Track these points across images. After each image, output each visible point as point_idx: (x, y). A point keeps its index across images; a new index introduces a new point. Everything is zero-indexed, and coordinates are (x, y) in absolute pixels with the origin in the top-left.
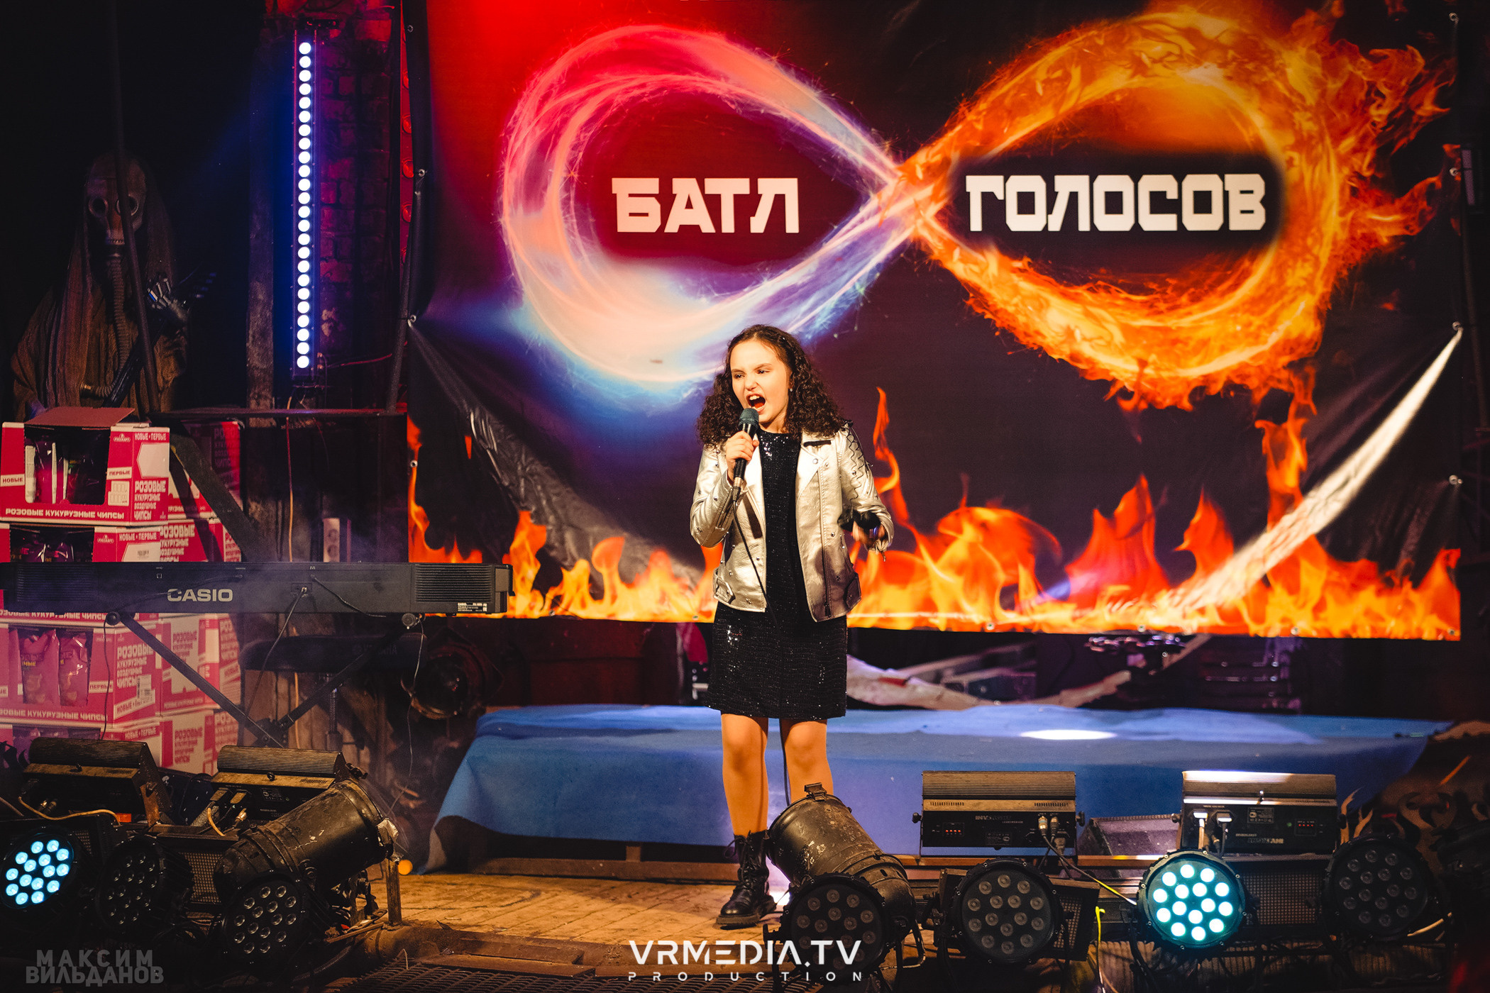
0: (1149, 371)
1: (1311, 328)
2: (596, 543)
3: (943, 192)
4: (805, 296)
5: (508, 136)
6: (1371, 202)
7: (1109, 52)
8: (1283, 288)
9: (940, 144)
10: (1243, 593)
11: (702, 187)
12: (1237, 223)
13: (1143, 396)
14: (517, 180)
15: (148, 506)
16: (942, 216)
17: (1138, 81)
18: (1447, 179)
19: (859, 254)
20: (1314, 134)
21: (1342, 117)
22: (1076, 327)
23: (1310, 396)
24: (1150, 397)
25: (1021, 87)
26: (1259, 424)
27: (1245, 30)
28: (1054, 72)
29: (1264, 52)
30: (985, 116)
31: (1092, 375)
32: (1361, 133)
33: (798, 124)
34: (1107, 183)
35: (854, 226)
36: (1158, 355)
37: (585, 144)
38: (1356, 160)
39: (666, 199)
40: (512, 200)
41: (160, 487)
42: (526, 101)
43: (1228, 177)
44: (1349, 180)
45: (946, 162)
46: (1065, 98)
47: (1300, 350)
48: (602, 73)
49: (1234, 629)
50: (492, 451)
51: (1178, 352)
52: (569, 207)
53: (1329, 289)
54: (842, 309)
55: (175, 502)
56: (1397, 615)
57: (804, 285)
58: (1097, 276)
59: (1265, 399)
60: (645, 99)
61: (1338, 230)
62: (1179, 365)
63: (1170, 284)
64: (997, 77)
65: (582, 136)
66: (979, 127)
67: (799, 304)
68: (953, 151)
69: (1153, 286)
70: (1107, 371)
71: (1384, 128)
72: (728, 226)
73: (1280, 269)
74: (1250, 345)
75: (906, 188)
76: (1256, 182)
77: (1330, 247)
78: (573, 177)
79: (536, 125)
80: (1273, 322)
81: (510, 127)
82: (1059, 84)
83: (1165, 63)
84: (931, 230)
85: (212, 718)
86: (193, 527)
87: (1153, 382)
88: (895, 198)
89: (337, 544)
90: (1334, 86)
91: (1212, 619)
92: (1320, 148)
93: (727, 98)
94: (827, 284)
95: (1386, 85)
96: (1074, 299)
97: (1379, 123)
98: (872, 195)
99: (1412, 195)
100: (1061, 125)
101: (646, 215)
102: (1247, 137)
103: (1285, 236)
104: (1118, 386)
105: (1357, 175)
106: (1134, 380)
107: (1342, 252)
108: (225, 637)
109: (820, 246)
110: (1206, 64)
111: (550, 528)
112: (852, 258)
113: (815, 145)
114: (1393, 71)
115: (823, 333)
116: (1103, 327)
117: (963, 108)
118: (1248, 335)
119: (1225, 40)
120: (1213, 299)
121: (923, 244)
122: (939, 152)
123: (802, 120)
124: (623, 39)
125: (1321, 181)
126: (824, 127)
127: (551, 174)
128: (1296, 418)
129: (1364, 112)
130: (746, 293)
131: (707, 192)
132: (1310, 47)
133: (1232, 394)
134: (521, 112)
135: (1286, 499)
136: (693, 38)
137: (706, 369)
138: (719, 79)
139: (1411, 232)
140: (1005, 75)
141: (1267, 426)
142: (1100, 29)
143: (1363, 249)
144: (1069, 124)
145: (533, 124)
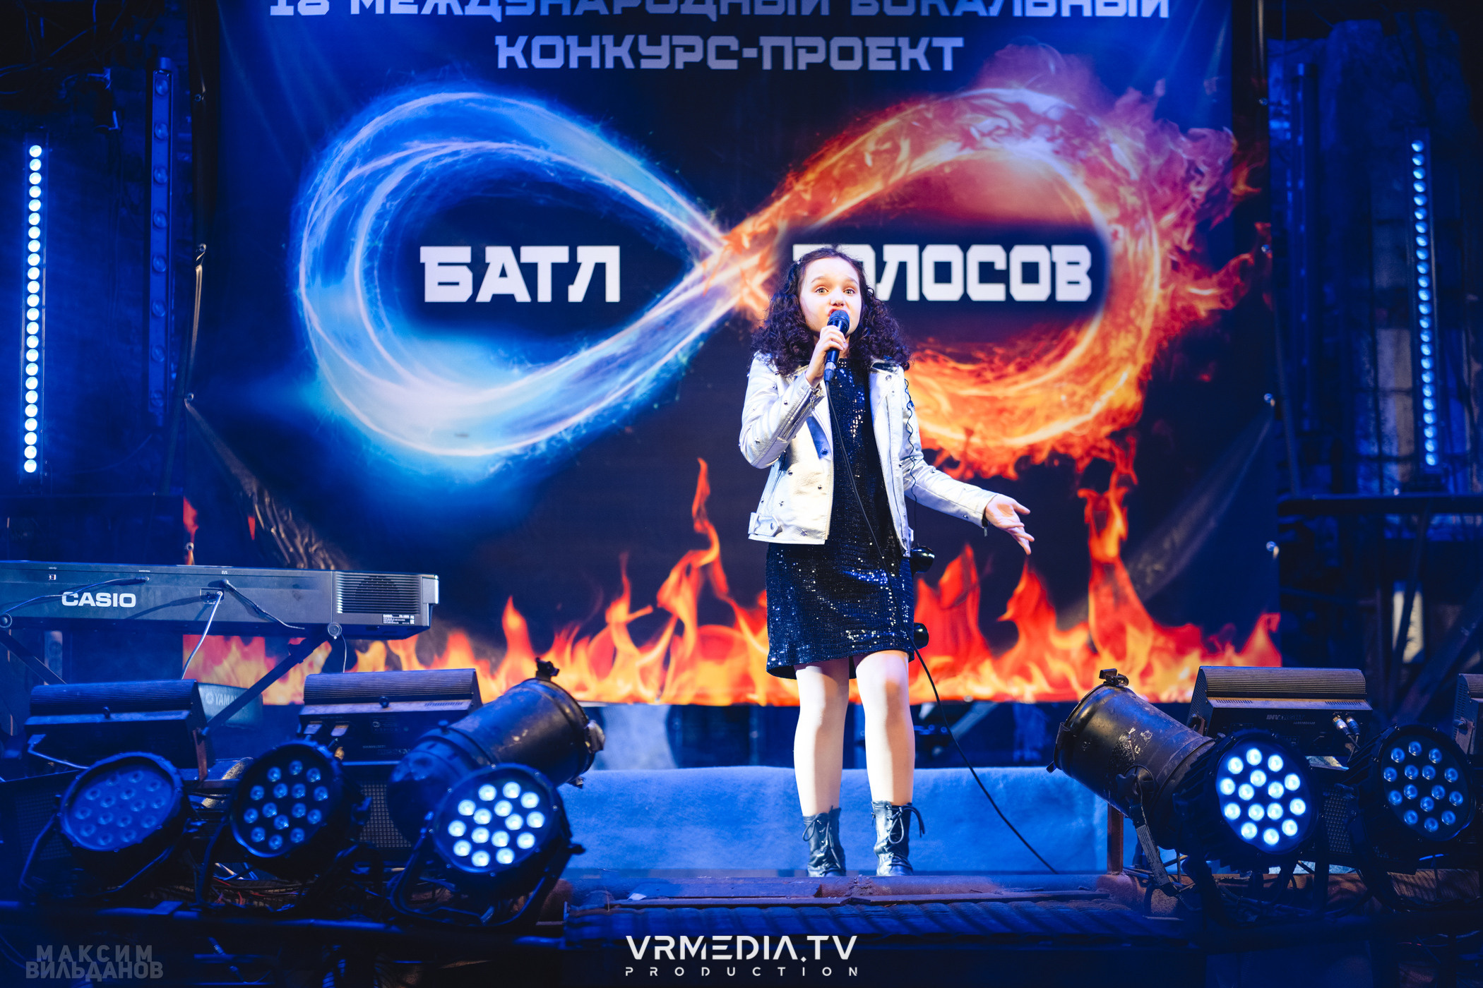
0: (975, 440)
1: (1132, 399)
3: (770, 261)
4: (624, 366)
5: (307, 205)
6: (1191, 275)
7: (938, 125)
8: (1106, 358)
9: (767, 214)
11: (517, 255)
12: (1064, 294)
13: (970, 465)
14: (318, 248)
16: (768, 284)
17: (967, 154)
18: (1259, 256)
19: (683, 323)
20: (1138, 208)
21: (1165, 193)
23: (1130, 466)
24: (976, 466)
25: (849, 158)
26: (1082, 493)
27: (1072, 107)
28: (884, 143)
29: (1088, 128)
30: (813, 186)
32: (1182, 208)
33: (621, 192)
34: (937, 253)
35: (678, 295)
36: (986, 424)
37: (392, 212)
38: (1177, 235)
39: (478, 268)
40: (309, 271)
42: (326, 170)
43: (1055, 248)
44: (1170, 254)
45: (773, 231)
46: (894, 169)
47: (1123, 420)
48: (412, 141)
49: (1063, 696)
51: (1004, 421)
52: (373, 277)
53: (1150, 360)
54: (663, 378)
57: (623, 355)
58: (924, 345)
59: (1089, 468)
60: (458, 167)
61: (1160, 302)
62: (1005, 434)
63: (997, 354)
64: (826, 148)
65: (388, 205)
66: (807, 197)
67: (618, 373)
68: (780, 220)
69: (981, 355)
70: (933, 441)
71: (1202, 205)
72: (545, 295)
73: (1104, 339)
74: (1074, 414)
75: (732, 257)
76: (1082, 254)
77: (1151, 319)
78: (377, 246)
79: (338, 194)
80: (1096, 391)
81: (310, 195)
82: (888, 156)
83: (994, 137)
84: (758, 299)
87: (980, 452)
88: (721, 267)
90: (1156, 162)
91: (1042, 686)
92: (1143, 222)
93: (547, 167)
94: (647, 354)
95: (1205, 163)
97: (1197, 199)
98: (696, 264)
99: (1227, 271)
100: (890, 196)
101: (457, 284)
102: (1075, 213)
103: (1109, 306)
104: (945, 455)
105: (1178, 249)
106: (961, 448)
107: (1163, 324)
109: (642, 316)
110: (1035, 138)
112: (675, 327)
113: (639, 214)
114: (1211, 150)
115: (642, 403)
116: (931, 396)
117: (790, 178)
118: (1072, 405)
119: (1054, 115)
120: (1038, 368)
121: (748, 313)
122: (766, 221)
123: (625, 188)
124: (436, 107)
125: (1144, 254)
126: (648, 196)
127: (353, 244)
128: (1118, 486)
129: (1185, 188)
130: (561, 363)
131: (524, 259)
132: (1135, 125)
133: (1056, 463)
134: (321, 181)
135: (1107, 568)
136: (511, 105)
137: (516, 442)
138: (538, 147)
139: (1227, 306)
140: (834, 147)
141: (1089, 495)
142: (928, 103)
143: (1183, 322)
144: (898, 195)
145: (334, 193)
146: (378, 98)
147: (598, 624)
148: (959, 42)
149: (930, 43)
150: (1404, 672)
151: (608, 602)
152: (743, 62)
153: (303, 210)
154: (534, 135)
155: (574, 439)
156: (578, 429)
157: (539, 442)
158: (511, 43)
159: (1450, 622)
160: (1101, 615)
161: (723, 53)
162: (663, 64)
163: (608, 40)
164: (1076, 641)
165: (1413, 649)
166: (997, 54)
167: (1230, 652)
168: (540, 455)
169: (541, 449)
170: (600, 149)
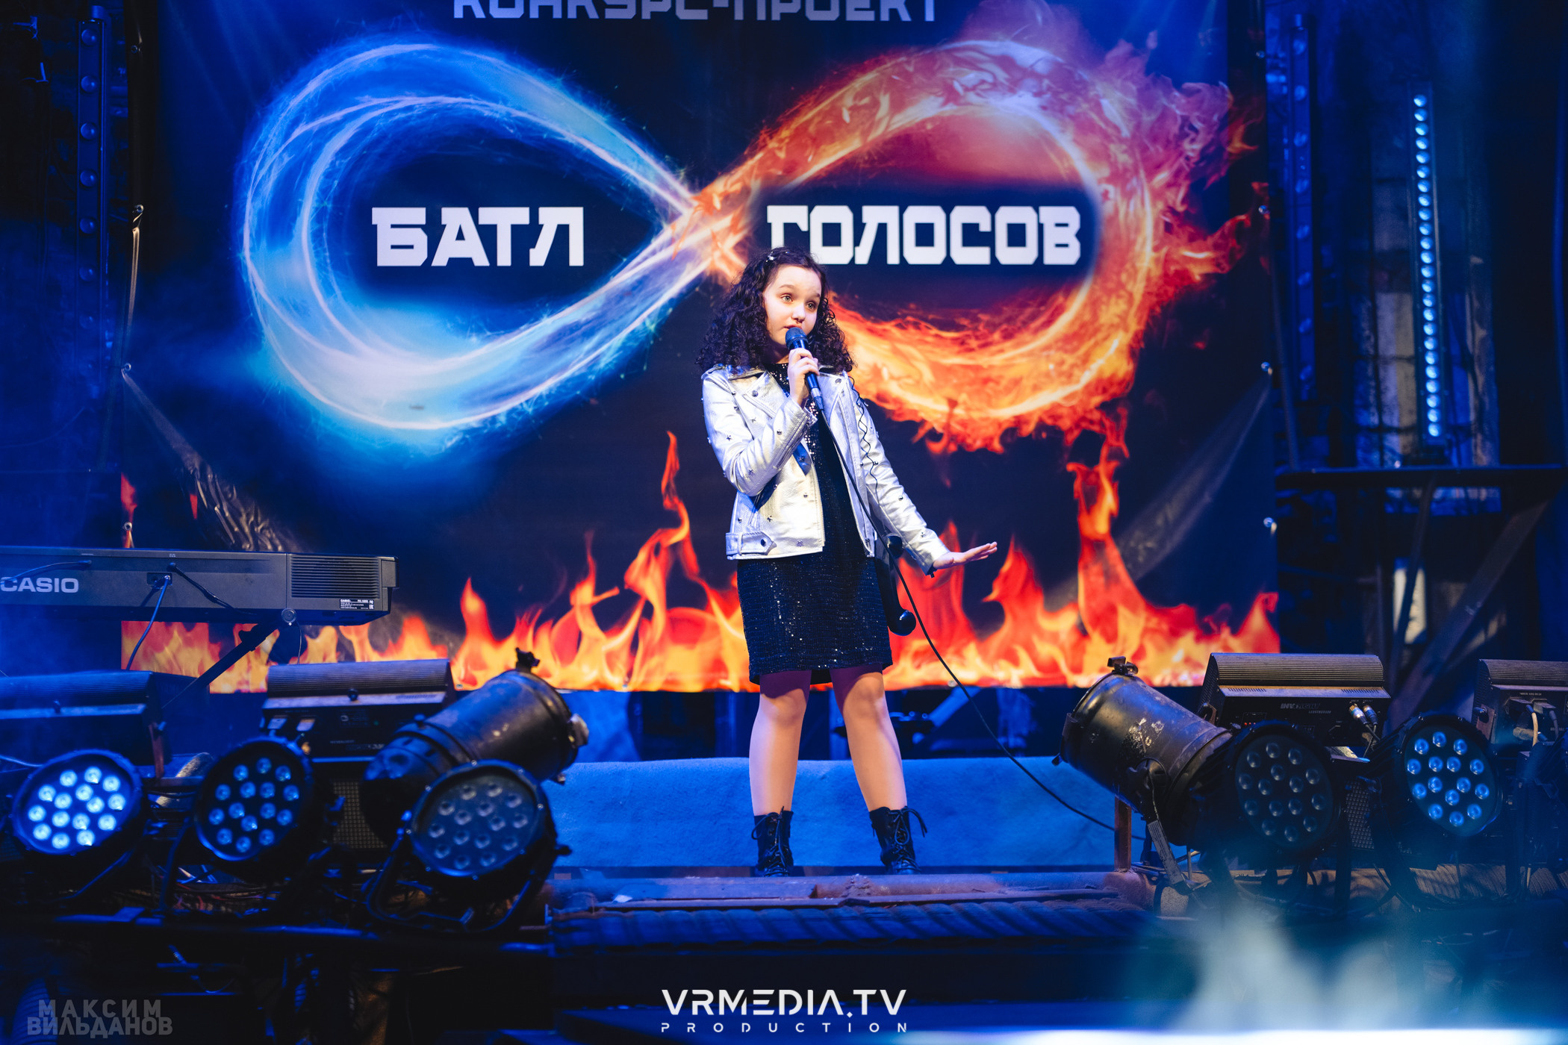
0: (959, 411)
1: (1123, 367)
3: (741, 224)
4: (589, 334)
5: (251, 163)
6: (1184, 238)
7: (919, 79)
8: (1096, 325)
9: (740, 172)
11: (475, 217)
12: (1054, 257)
13: (954, 438)
14: (261, 210)
16: (741, 247)
17: (950, 109)
18: (1256, 218)
19: (651, 288)
20: (1130, 167)
21: (1157, 151)
22: (884, 365)
23: (1121, 438)
24: (960, 438)
25: (826, 114)
26: (1070, 467)
27: (1060, 60)
28: (862, 98)
29: (1077, 82)
30: (788, 144)
31: (900, 415)
32: (1176, 166)
33: (585, 150)
34: (918, 214)
35: (645, 259)
36: (970, 395)
37: (342, 170)
38: (1170, 195)
39: (434, 230)
40: (254, 233)
42: (272, 126)
43: (1043, 209)
44: (1163, 215)
45: (746, 191)
46: (873, 126)
47: (1113, 390)
48: (362, 95)
49: (1050, 680)
51: (989, 391)
52: (321, 240)
53: (1142, 327)
54: (630, 347)
57: (588, 322)
58: (905, 311)
59: (1078, 441)
60: (412, 123)
61: (1152, 266)
62: (990, 405)
63: (982, 321)
64: (801, 104)
65: (337, 163)
66: (782, 155)
67: (582, 342)
68: (753, 180)
69: (965, 322)
70: (915, 412)
71: (1197, 163)
72: (504, 258)
73: (1094, 304)
74: (1063, 384)
75: (703, 218)
76: (1071, 215)
77: (1143, 284)
78: (326, 207)
79: (284, 151)
80: (1086, 360)
81: (254, 153)
82: (867, 112)
83: (978, 91)
84: (730, 263)
87: (964, 424)
88: (690, 230)
90: (1148, 118)
91: (1028, 671)
92: (1134, 181)
93: (506, 123)
94: (613, 321)
95: (1199, 119)
96: (882, 335)
97: (1192, 158)
98: (665, 226)
99: (1223, 233)
100: (869, 154)
101: (411, 247)
102: (1062, 169)
103: (1098, 270)
104: (927, 427)
105: (1171, 210)
106: (944, 420)
107: (1155, 289)
109: (607, 280)
110: (1021, 92)
112: (643, 293)
113: (604, 173)
114: (1205, 105)
115: (608, 373)
116: (912, 365)
117: (764, 136)
118: (1061, 374)
119: (1041, 68)
120: (1026, 336)
121: (720, 278)
122: (737, 181)
123: (588, 145)
124: (388, 59)
125: (1135, 215)
126: (614, 154)
127: (301, 204)
128: (1109, 459)
129: (1178, 146)
130: (522, 331)
131: (481, 222)
132: (1126, 79)
133: (1044, 435)
134: (266, 138)
135: (1097, 545)
136: (468, 57)
137: (474, 415)
138: (496, 101)
139: (1223, 269)
140: (809, 102)
141: (1079, 469)
142: (909, 55)
143: (1176, 287)
144: (878, 153)
145: (280, 150)
146: (327, 50)
147: (564, 606)
150: (1406, 653)
151: (573, 584)
152: (713, 12)
153: (247, 169)
154: (493, 89)
155: (535, 411)
156: (539, 401)
157: (499, 415)
159: (1454, 600)
160: (1091, 595)
161: (692, 2)
162: (629, 14)
164: (1065, 622)
165: (1415, 629)
166: (981, 4)
167: (1226, 633)
168: (500, 427)
169: (501, 422)
170: (563, 104)
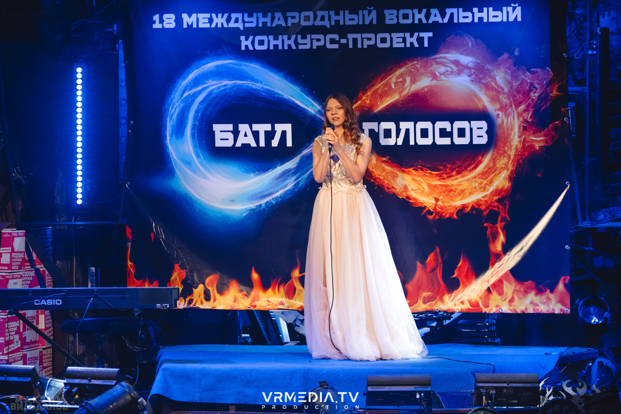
0: (439, 203)
1: (507, 185)
2: (207, 277)
4: (294, 174)
5: (168, 107)
6: (532, 132)
7: (422, 70)
8: (495, 168)
10: (480, 295)
11: (251, 128)
12: (476, 141)
13: (438, 213)
14: (172, 125)
15: (17, 263)
17: (434, 82)
18: (563, 122)
20: (508, 104)
21: (519, 97)
22: (409, 185)
23: (507, 213)
24: (440, 214)
25: (385, 85)
26: (485, 225)
27: (478, 61)
28: (399, 78)
29: (486, 70)
30: (370, 97)
31: (416, 205)
32: (527, 103)
33: (291, 101)
34: (421, 125)
36: (443, 196)
37: (201, 110)
38: (525, 115)
39: (236, 133)
40: (170, 134)
41: (21, 255)
42: (176, 92)
43: (472, 122)
44: (523, 123)
46: (403, 90)
47: (503, 194)
48: (209, 80)
49: (475, 310)
50: (162, 239)
51: (451, 194)
52: (195, 137)
53: (514, 168)
55: (27, 261)
56: (544, 303)
57: (293, 169)
58: (417, 164)
59: (488, 214)
60: (227, 91)
61: (518, 144)
62: (452, 201)
63: (448, 167)
64: (375, 81)
65: (200, 106)
66: (368, 102)
67: (292, 176)
69: (441, 168)
70: (422, 203)
71: (537, 101)
72: (262, 144)
73: (494, 160)
74: (482, 192)
76: (484, 124)
77: (514, 151)
78: (196, 124)
80: (491, 182)
81: (169, 103)
82: (401, 84)
83: (446, 75)
85: (42, 352)
86: (34, 272)
87: (441, 208)
89: (94, 278)
90: (515, 84)
91: (466, 306)
92: (510, 110)
93: (261, 91)
95: (537, 83)
96: (408, 173)
97: (535, 99)
99: (549, 129)
100: (402, 101)
101: (228, 139)
102: (480, 106)
103: (496, 146)
104: (427, 209)
105: (526, 121)
106: (433, 207)
107: (519, 153)
108: (47, 318)
109: (301, 152)
110: (463, 75)
111: (187, 271)
113: (299, 110)
114: (540, 78)
115: (302, 188)
116: (421, 186)
117: (361, 94)
118: (481, 188)
119: (471, 65)
120: (466, 173)
123: (293, 99)
124: (217, 66)
125: (511, 123)
126: (302, 103)
127: (187, 123)
128: (501, 222)
129: (529, 95)
130: (270, 172)
131: (253, 130)
132: (506, 68)
133: (474, 212)
134: (174, 97)
135: (497, 255)
136: (247, 65)
137: (253, 204)
138: (258, 83)
139: (548, 144)
140: (378, 80)
141: (489, 225)
142: (418, 61)
143: (529, 152)
144: (405, 100)
145: (179, 102)
146: (195, 62)
147: (288, 278)
148: (431, 34)
149: (419, 35)
151: (292, 269)
152: (341, 45)
153: (167, 110)
154: (256, 78)
155: (276, 203)
156: (277, 199)
157: (262, 204)
158: (247, 39)
161: (332, 41)
162: (308, 47)
163: (285, 37)
166: (447, 39)
167: (548, 292)
168: (263, 209)
169: (263, 207)
170: (283, 83)
